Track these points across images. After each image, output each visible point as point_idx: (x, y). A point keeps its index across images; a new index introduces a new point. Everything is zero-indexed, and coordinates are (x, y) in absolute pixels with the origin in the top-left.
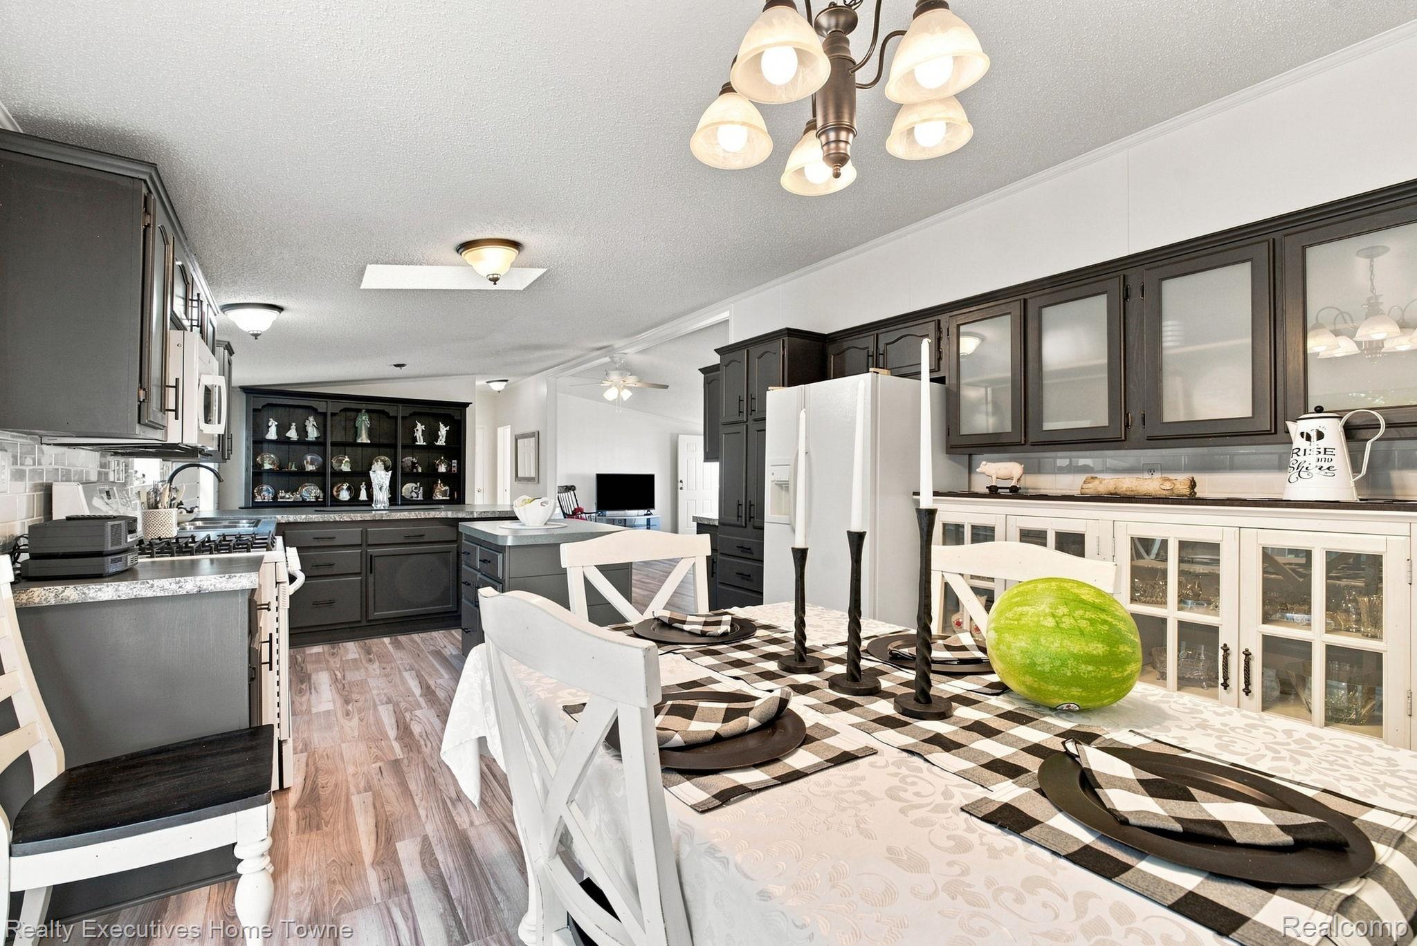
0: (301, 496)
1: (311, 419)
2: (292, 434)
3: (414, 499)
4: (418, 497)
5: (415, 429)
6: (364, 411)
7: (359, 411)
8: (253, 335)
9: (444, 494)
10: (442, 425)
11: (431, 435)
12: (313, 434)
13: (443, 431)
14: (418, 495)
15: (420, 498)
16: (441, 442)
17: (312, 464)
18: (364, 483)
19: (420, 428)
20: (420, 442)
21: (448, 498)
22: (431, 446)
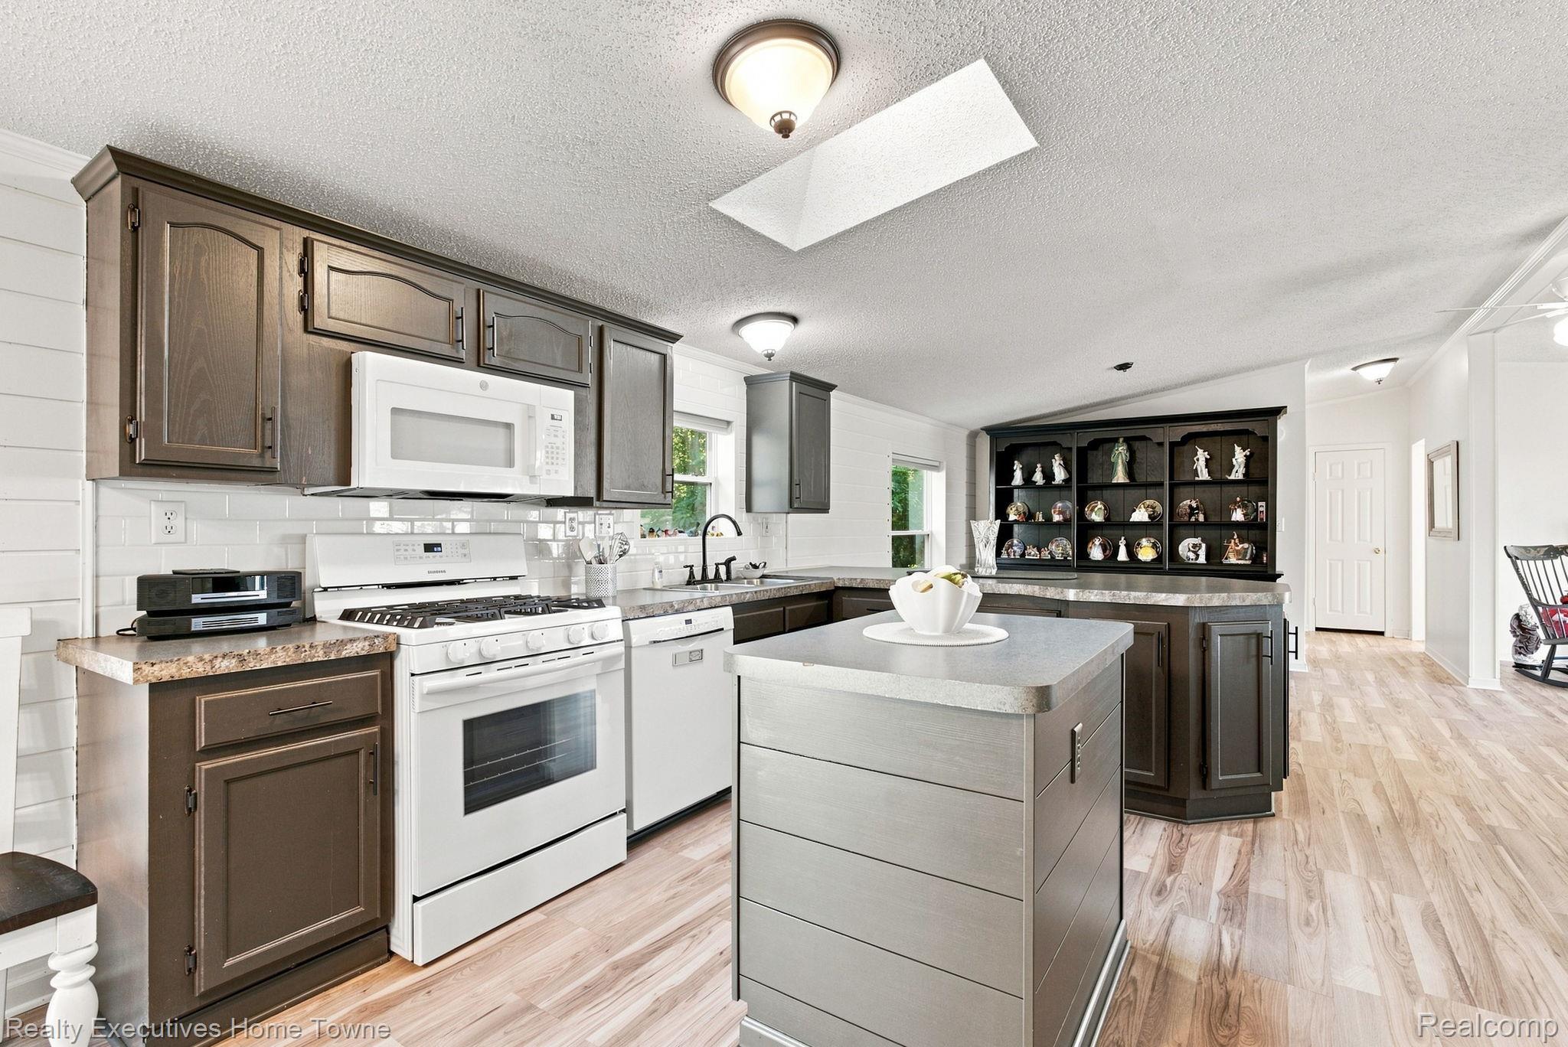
0: (1050, 553)
1: (1057, 457)
2: (1038, 478)
3: (1191, 561)
4: (1197, 559)
5: (1195, 459)
6: (1121, 440)
7: (1115, 440)
8: (766, 356)
9: (1241, 554)
10: (1238, 449)
11: (1219, 464)
12: (1060, 475)
13: (1240, 456)
14: (1198, 556)
15: (1202, 560)
16: (1238, 473)
17: (1060, 513)
18: (1123, 538)
19: (1202, 456)
20: (1204, 475)
21: (1249, 562)
22: (1218, 481)
